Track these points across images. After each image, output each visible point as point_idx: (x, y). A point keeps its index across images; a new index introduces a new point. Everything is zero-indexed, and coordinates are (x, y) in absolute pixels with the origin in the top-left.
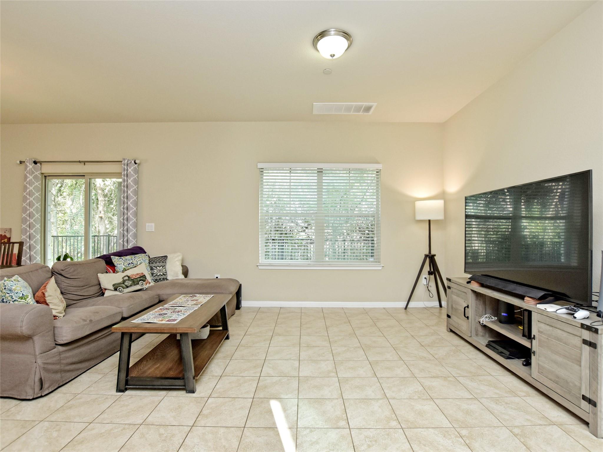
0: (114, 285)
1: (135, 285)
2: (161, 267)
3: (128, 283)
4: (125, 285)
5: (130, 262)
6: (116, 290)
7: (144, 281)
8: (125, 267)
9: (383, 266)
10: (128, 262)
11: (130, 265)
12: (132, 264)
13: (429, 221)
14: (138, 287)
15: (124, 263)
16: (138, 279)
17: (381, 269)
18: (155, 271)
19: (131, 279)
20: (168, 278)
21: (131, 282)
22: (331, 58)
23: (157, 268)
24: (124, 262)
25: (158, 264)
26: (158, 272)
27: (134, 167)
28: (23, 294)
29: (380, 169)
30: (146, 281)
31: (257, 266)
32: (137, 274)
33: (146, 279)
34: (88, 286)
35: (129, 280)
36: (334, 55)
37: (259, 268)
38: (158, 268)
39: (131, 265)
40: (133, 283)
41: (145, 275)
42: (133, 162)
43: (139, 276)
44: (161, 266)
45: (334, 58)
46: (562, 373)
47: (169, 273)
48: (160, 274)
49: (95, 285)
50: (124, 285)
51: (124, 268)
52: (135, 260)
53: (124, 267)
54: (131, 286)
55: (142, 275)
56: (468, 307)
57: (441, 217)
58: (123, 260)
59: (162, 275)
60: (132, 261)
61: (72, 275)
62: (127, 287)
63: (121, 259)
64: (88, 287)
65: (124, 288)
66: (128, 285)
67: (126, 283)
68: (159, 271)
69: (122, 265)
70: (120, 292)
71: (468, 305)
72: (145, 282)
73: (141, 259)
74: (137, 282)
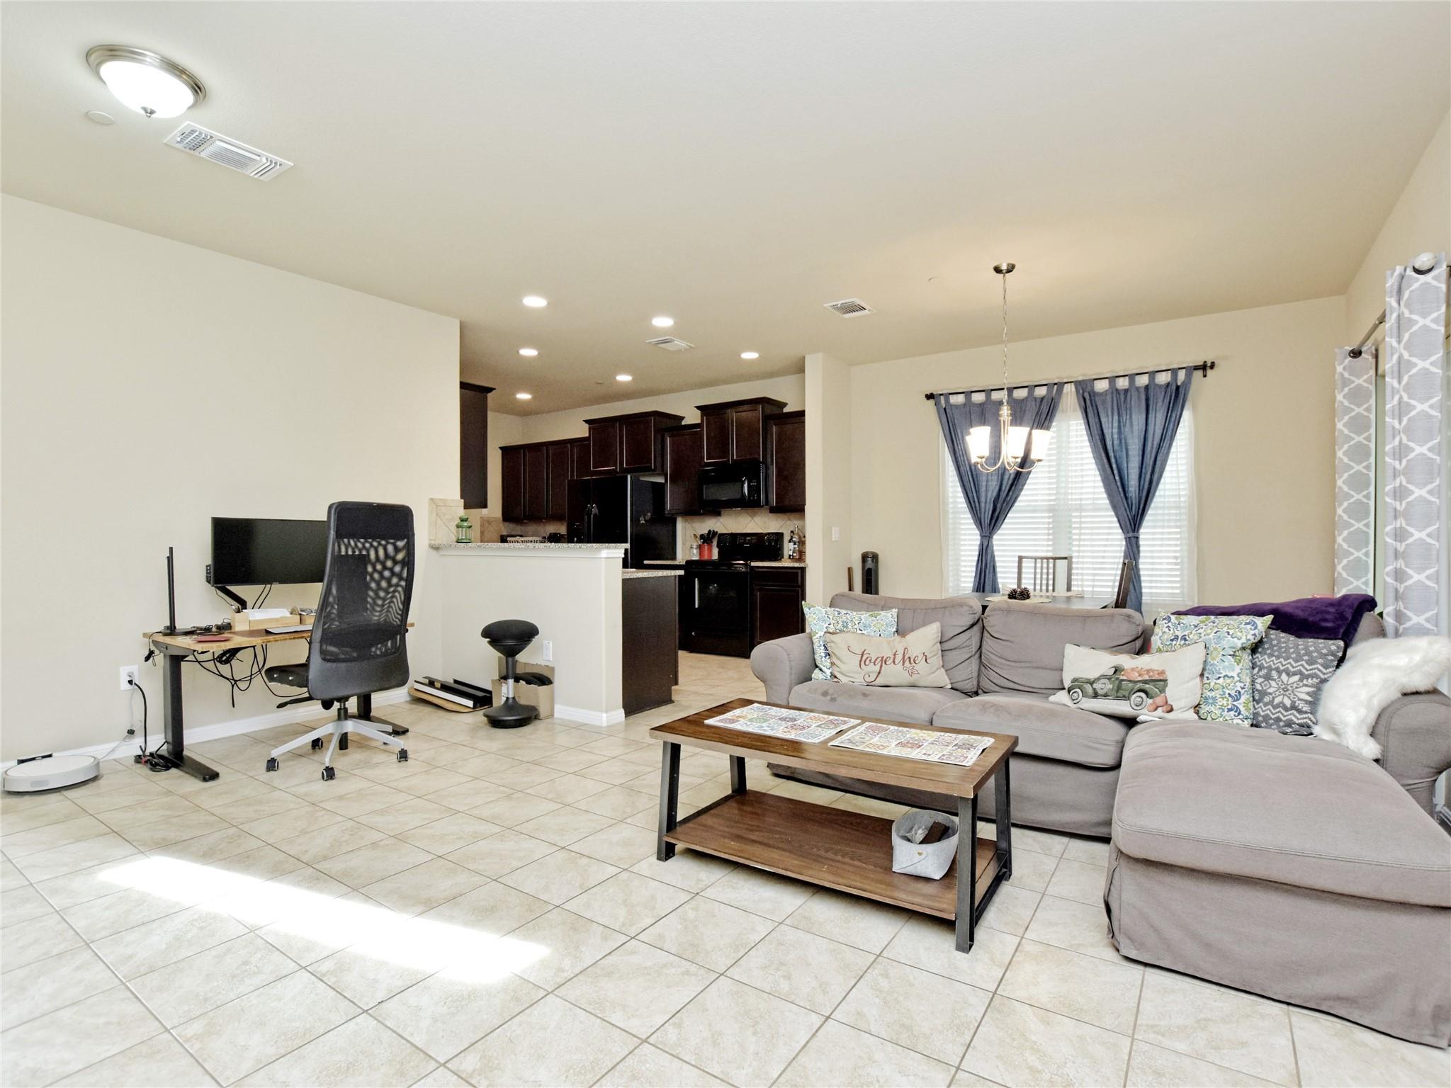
0: (1074, 680)
1: (1117, 698)
2: (1296, 678)
3: (1103, 686)
4: (1094, 689)
7: (1150, 696)
14: (1122, 707)
16: (1139, 685)
18: (1273, 687)
19: (1118, 679)
20: (1316, 730)
21: (1111, 686)
25: (1293, 665)
26: (1277, 693)
30: (1159, 700)
32: (1148, 671)
33: (1162, 691)
34: (1028, 665)
38: (1284, 676)
40: (1114, 692)
41: (1165, 681)
43: (1147, 678)
44: (1294, 674)
47: (1326, 711)
48: (1282, 702)
49: (1052, 669)
50: (1089, 689)
54: (1106, 695)
55: (1161, 678)
59: (1286, 709)
62: (1096, 696)
65: (1085, 694)
66: (1100, 692)
67: (1097, 686)
68: (1283, 689)
70: (1074, 701)
72: (1150, 701)
74: (1127, 693)
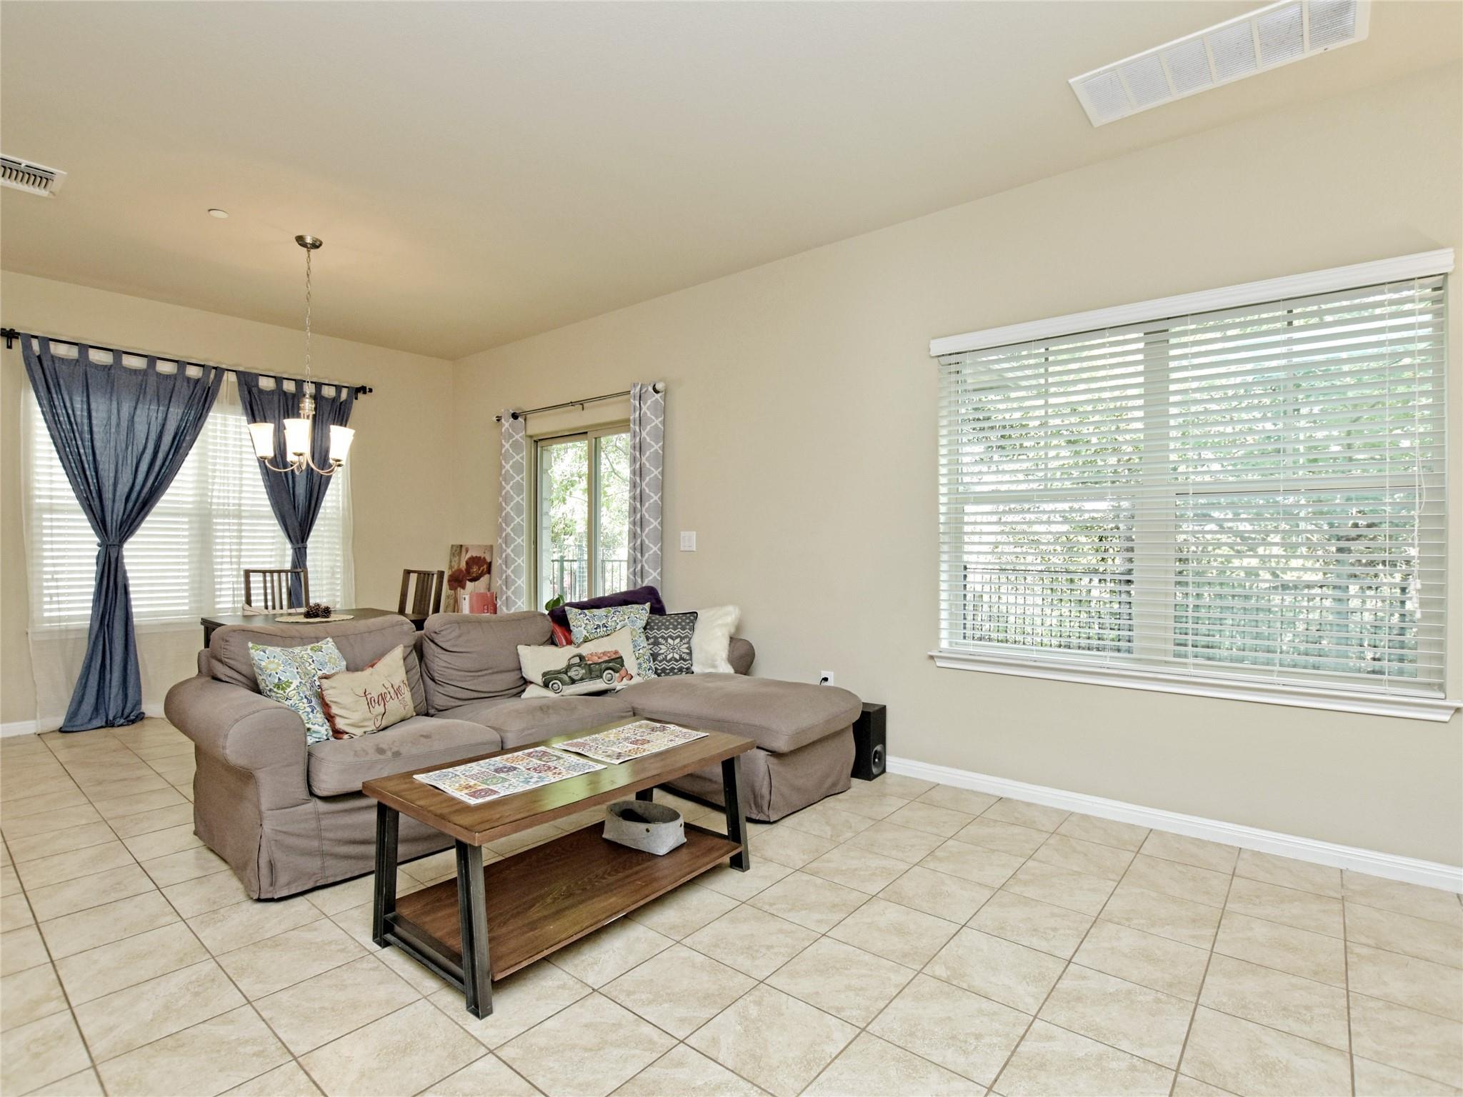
0: (544, 675)
1: (592, 678)
2: (678, 640)
3: (577, 673)
4: (570, 677)
5: (601, 624)
6: (546, 685)
7: (616, 671)
8: (588, 635)
10: (597, 623)
11: (598, 630)
12: (605, 629)
14: (599, 685)
15: (586, 624)
16: (604, 666)
17: (1446, 718)
18: (663, 649)
19: (586, 664)
20: (694, 668)
21: (584, 671)
23: (667, 642)
25: (671, 632)
26: (668, 652)
27: (654, 399)
29: (1446, 275)
30: (623, 672)
31: (932, 657)
32: (604, 653)
33: (622, 665)
34: (490, 671)
35: (579, 666)
37: (938, 664)
38: (670, 641)
39: (602, 631)
40: (589, 675)
41: (621, 657)
42: (650, 389)
43: (607, 658)
44: (677, 638)
47: (696, 655)
48: (674, 657)
49: (509, 671)
50: (565, 677)
51: (585, 635)
52: (614, 619)
53: (585, 633)
54: (582, 679)
55: (614, 656)
59: (677, 661)
60: (604, 622)
62: (573, 681)
63: (582, 616)
64: (493, 673)
65: (564, 683)
66: (576, 678)
67: (572, 673)
68: (672, 649)
69: (582, 628)
70: (555, 691)
72: (617, 675)
73: (626, 617)
74: (598, 673)
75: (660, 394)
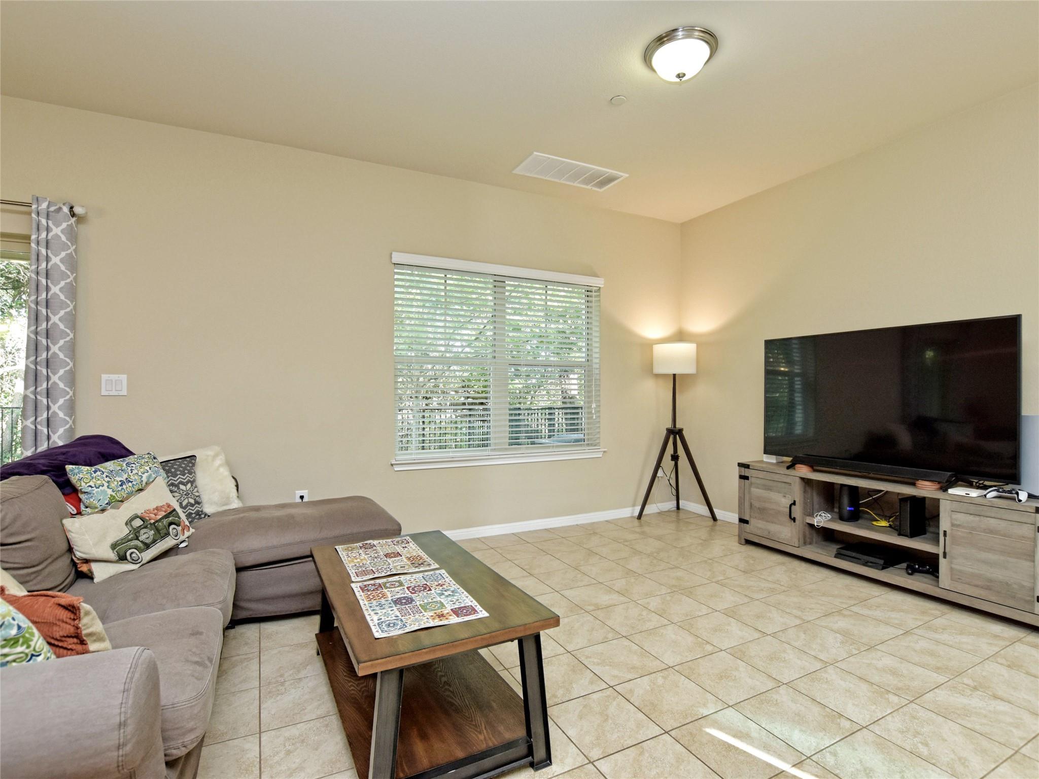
0: (114, 546)
1: (161, 538)
2: (189, 485)
3: (146, 535)
4: (142, 542)
5: (124, 479)
6: (122, 558)
7: (178, 525)
8: (114, 494)
9: (604, 452)
10: (119, 479)
11: (124, 487)
12: (130, 484)
13: (674, 375)
14: (168, 543)
15: (108, 482)
16: (165, 522)
17: (601, 456)
19: (151, 524)
20: (206, 511)
21: (152, 532)
22: (678, 80)
23: (179, 488)
24: (108, 479)
26: (182, 499)
27: (69, 223)
28: (19, 627)
29: (600, 287)
30: (181, 524)
31: (392, 465)
32: (157, 509)
33: (178, 518)
34: (49, 561)
35: (146, 527)
36: (684, 75)
37: (396, 469)
38: (182, 487)
39: (128, 487)
40: (158, 535)
41: (173, 510)
42: (66, 210)
43: (164, 514)
44: (187, 482)
45: (684, 79)
46: (998, 574)
47: (205, 498)
48: (189, 503)
50: (138, 543)
51: (111, 495)
52: (134, 472)
53: (110, 492)
54: (154, 541)
55: (169, 510)
56: (794, 503)
57: (690, 369)
58: (104, 476)
59: (192, 505)
60: (125, 476)
61: (12, 535)
62: (147, 546)
63: (98, 473)
64: (53, 562)
65: (141, 551)
66: (147, 541)
67: (142, 537)
68: (185, 495)
69: (105, 487)
70: (134, 562)
71: (795, 501)
72: (178, 528)
73: (147, 468)
74: (164, 531)
75: (74, 219)
